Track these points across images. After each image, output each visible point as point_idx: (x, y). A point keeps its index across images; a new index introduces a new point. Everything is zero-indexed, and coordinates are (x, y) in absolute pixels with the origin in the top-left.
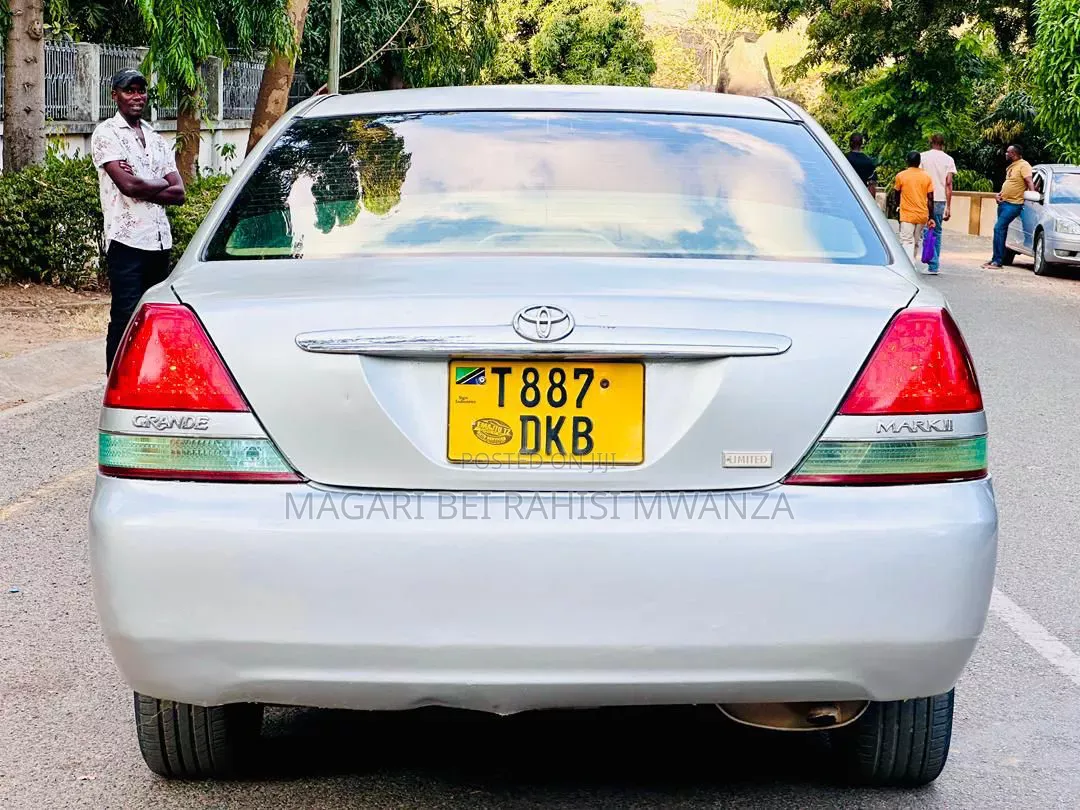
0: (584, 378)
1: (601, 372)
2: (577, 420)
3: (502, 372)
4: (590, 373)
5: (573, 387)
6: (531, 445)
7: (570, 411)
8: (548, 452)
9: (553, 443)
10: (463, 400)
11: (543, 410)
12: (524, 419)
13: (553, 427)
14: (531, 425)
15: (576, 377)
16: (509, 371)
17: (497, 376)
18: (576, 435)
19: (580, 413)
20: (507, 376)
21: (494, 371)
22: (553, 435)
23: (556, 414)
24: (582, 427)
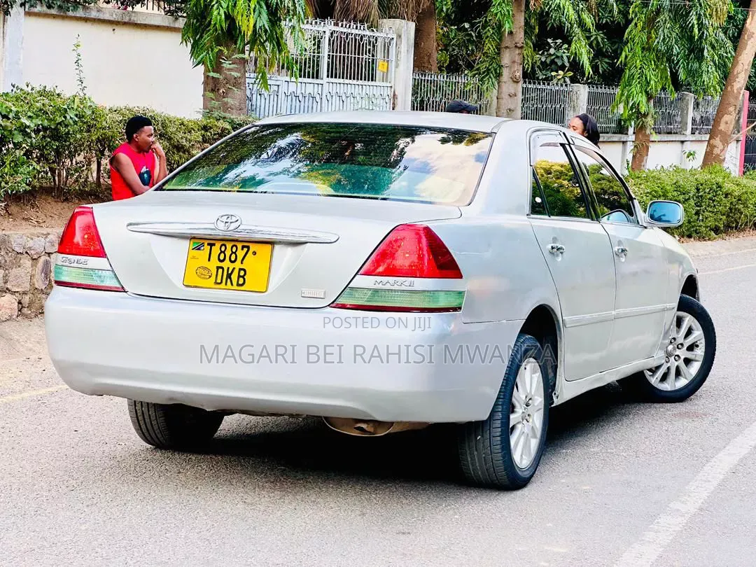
0: (245, 250)
1: (253, 247)
2: (240, 269)
3: (211, 245)
4: (248, 247)
5: (241, 254)
6: (219, 281)
7: (238, 265)
8: (226, 284)
9: (229, 280)
10: (194, 257)
11: (226, 264)
12: (218, 268)
13: (230, 272)
14: (220, 271)
15: (242, 249)
16: (214, 245)
17: (209, 247)
18: (239, 276)
19: (242, 267)
20: (213, 247)
21: (208, 244)
22: (229, 276)
23: (232, 266)
24: (242, 273)
